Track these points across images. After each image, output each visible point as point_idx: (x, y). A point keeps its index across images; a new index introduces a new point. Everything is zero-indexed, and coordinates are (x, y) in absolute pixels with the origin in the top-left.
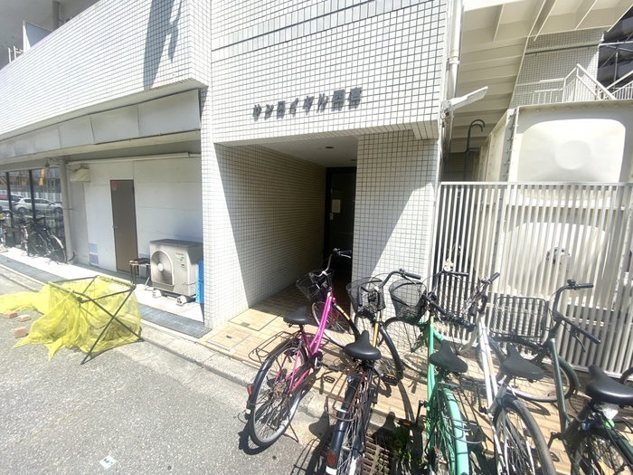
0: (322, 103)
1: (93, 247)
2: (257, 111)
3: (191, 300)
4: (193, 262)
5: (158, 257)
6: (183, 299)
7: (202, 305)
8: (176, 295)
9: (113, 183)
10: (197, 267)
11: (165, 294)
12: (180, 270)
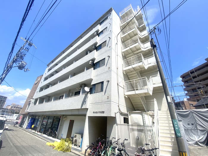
0: (101, 112)
1: (62, 134)
2: (94, 112)
3: (79, 147)
4: (81, 138)
5: (75, 136)
6: (78, 146)
7: (81, 148)
8: (77, 145)
9: (70, 120)
10: (82, 139)
11: (75, 145)
12: (79, 139)
